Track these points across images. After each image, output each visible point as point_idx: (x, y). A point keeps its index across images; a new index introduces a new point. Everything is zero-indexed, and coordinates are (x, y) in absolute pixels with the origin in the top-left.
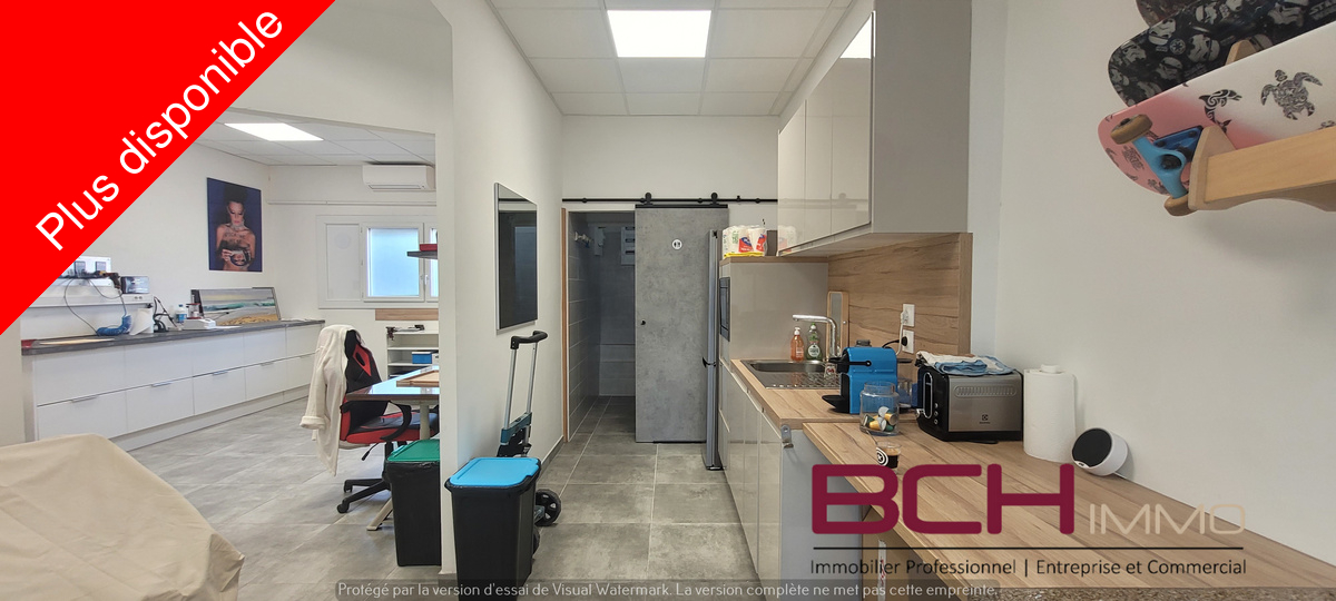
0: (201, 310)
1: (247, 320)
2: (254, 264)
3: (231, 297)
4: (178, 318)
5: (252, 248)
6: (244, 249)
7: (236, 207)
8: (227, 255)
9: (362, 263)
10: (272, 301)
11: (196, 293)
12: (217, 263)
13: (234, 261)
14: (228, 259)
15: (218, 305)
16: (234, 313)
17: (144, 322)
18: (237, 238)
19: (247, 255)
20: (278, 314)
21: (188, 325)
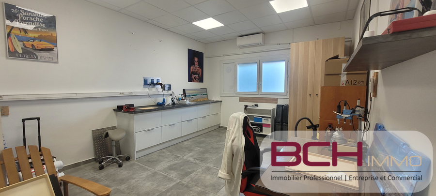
0: (185, 96)
1: (199, 100)
2: (201, 80)
3: (194, 92)
4: (179, 99)
5: (201, 74)
6: (198, 74)
7: (196, 59)
8: (193, 76)
9: (235, 78)
10: (206, 93)
11: (184, 90)
12: (190, 80)
13: (195, 79)
14: (193, 78)
15: (191, 95)
16: (195, 97)
17: (169, 101)
18: (196, 70)
19: (199, 76)
20: (208, 98)
21: (181, 102)
